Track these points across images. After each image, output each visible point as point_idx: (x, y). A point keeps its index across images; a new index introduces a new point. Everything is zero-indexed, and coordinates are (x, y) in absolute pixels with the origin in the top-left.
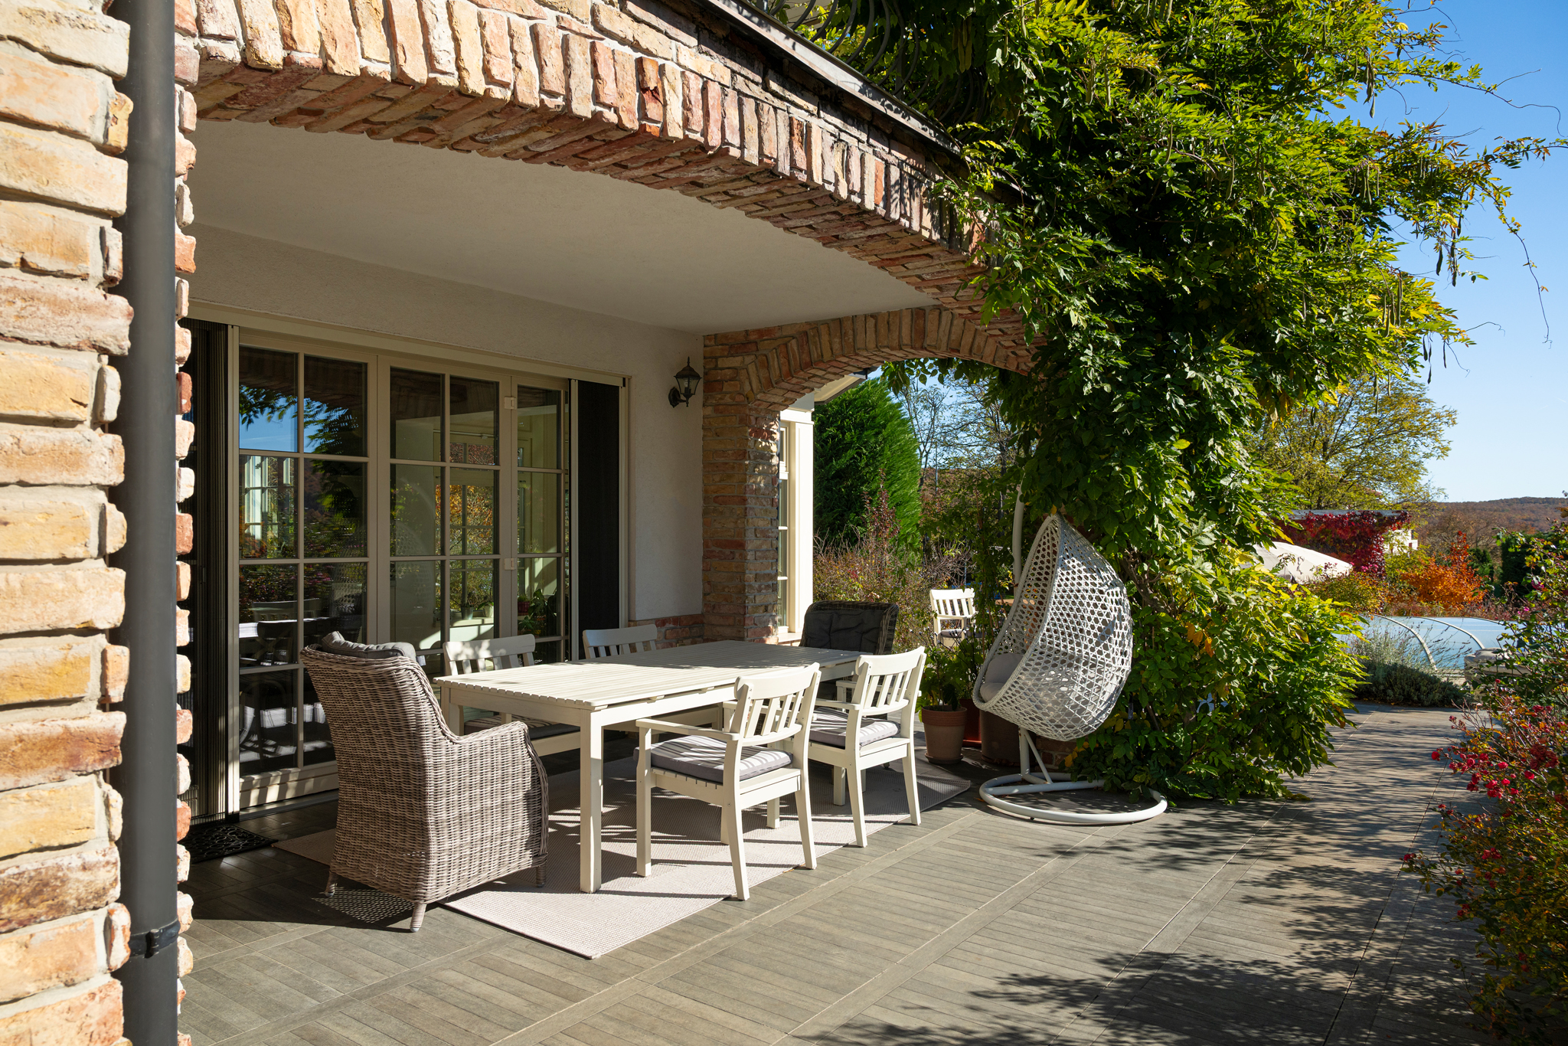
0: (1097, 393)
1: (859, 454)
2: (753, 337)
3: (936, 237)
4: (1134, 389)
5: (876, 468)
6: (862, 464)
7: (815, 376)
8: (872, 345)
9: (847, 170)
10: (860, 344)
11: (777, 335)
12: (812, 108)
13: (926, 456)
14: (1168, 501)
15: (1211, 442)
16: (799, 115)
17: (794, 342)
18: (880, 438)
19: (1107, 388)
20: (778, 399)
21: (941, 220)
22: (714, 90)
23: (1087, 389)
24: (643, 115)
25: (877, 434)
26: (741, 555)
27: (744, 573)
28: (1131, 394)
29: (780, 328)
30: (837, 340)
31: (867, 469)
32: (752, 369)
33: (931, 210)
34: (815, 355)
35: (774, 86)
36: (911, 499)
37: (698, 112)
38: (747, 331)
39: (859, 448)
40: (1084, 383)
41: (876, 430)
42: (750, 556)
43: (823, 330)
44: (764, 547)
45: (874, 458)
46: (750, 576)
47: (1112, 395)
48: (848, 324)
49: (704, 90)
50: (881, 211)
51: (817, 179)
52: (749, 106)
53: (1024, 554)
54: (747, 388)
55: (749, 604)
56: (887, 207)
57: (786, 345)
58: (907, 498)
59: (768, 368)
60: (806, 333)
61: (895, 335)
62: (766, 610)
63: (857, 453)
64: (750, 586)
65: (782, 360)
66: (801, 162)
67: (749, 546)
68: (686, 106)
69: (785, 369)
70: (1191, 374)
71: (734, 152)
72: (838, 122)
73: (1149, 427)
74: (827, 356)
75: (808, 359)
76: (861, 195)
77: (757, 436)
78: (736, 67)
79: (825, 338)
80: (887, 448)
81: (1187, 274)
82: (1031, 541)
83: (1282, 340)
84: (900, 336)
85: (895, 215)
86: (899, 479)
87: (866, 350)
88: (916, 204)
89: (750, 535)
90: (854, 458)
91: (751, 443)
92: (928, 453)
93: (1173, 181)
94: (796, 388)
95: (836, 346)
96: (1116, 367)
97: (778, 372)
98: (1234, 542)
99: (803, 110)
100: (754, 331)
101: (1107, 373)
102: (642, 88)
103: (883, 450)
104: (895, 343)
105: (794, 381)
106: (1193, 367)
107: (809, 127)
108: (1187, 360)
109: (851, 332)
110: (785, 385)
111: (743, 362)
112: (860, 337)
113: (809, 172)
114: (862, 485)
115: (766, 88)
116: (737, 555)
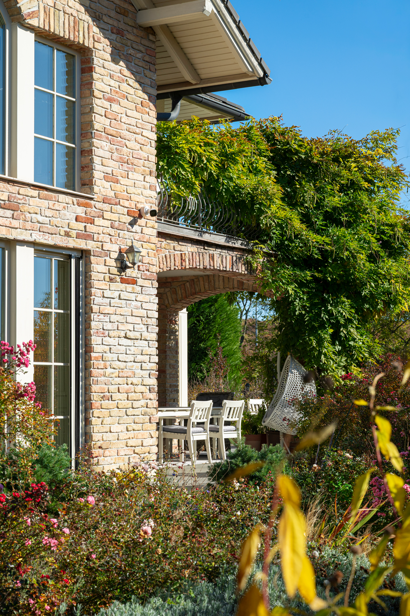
0: (301, 314)
1: (198, 321)
2: (169, 280)
3: (246, 272)
4: (312, 313)
5: (210, 331)
6: (201, 328)
7: (196, 298)
8: (222, 287)
9: (222, 262)
10: (217, 286)
11: (180, 280)
12: (214, 249)
13: (246, 314)
14: (326, 350)
15: (341, 329)
16: (211, 252)
17: (188, 284)
18: (213, 308)
19: (303, 312)
20: (179, 307)
21: (248, 267)
22: (194, 254)
23: (297, 313)
24: (182, 265)
25: (211, 306)
26: (164, 376)
27: (165, 384)
28: (311, 314)
29: (182, 277)
30: (207, 284)
31: (203, 332)
32: (169, 294)
33: (245, 265)
34: (197, 290)
35: (206, 248)
36: (235, 353)
37: (191, 261)
38: (166, 277)
39: (198, 316)
40: (296, 311)
41: (210, 304)
42: (168, 377)
43: (201, 279)
44: (173, 373)
45: (208, 323)
46: (168, 385)
47: (305, 314)
48: (211, 278)
49: (192, 254)
50: (231, 270)
51: (216, 267)
52: (201, 254)
53: (281, 370)
54: (166, 302)
55: (168, 398)
56: (232, 268)
57: (184, 284)
58: (232, 352)
59: (176, 294)
60: (193, 280)
61: (231, 283)
62: (174, 401)
63: (197, 320)
64: (168, 390)
65: (183, 291)
66: (212, 265)
67: (168, 372)
68: (189, 260)
69: (184, 295)
70: (330, 308)
71: (198, 267)
72: (220, 250)
73: (316, 325)
74: (203, 290)
75: (194, 291)
76: (226, 267)
77: (171, 323)
78: (198, 246)
79: (202, 283)
80: (218, 317)
81: (331, 273)
82: (283, 366)
83: (365, 294)
84: (233, 284)
85: (234, 270)
86: (226, 339)
87: (219, 288)
88: (240, 265)
89: (168, 367)
90: (194, 323)
91: (168, 327)
92: (247, 311)
93: (316, 254)
94: (188, 302)
95: (207, 287)
96: (306, 306)
97: (181, 296)
98: (355, 365)
99: (212, 251)
100: (170, 278)
101: (304, 307)
102: (182, 259)
103: (215, 317)
104: (231, 287)
105: (188, 300)
106: (331, 305)
107: (213, 255)
108: (330, 303)
109: (213, 281)
110: (183, 301)
111: (164, 291)
112: (217, 283)
113: (214, 266)
114: (200, 342)
115: (204, 249)
116: (162, 376)
